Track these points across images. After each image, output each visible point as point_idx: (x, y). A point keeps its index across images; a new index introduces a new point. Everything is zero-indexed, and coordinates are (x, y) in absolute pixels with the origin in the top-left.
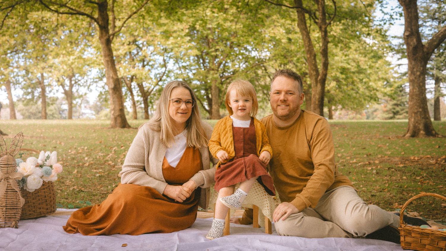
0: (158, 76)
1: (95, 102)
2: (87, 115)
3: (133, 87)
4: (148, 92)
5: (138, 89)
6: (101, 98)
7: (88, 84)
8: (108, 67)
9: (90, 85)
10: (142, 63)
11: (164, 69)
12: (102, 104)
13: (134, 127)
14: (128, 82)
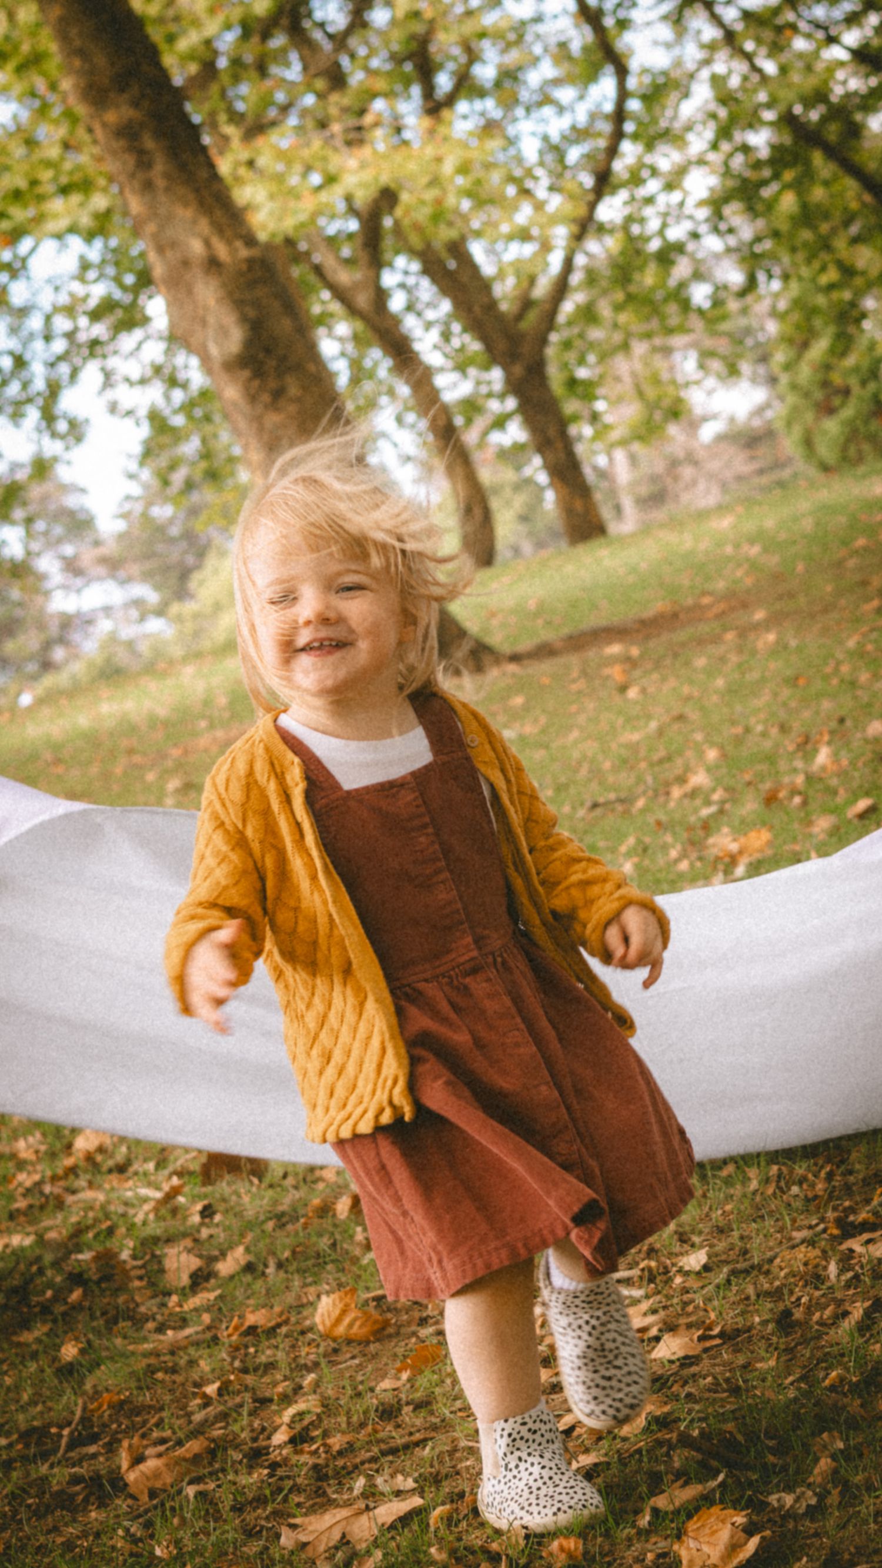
0: (574, 154)
1: (138, 508)
2: (105, 626)
3: (397, 303)
4: (526, 304)
5: (446, 306)
6: (173, 467)
7: (39, 385)
8: (148, 186)
9: (54, 390)
10: (416, 91)
11: (605, 88)
12: (194, 512)
13: (525, 645)
14: (344, 277)
